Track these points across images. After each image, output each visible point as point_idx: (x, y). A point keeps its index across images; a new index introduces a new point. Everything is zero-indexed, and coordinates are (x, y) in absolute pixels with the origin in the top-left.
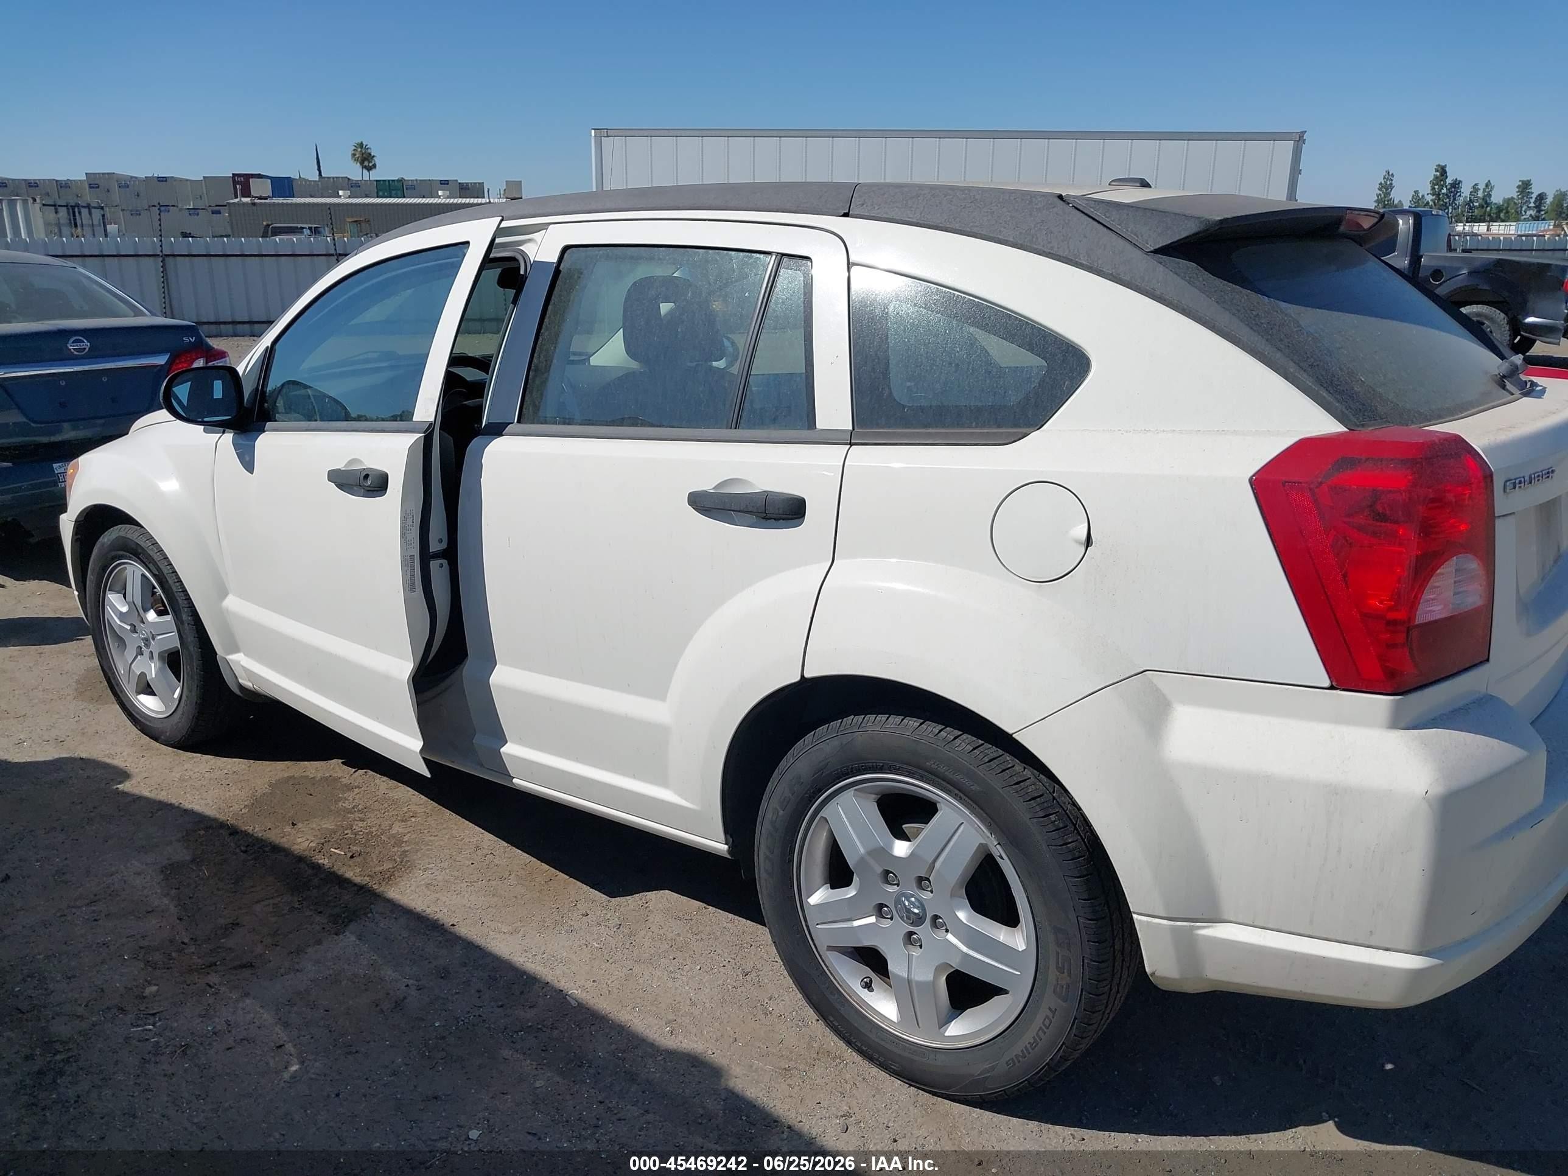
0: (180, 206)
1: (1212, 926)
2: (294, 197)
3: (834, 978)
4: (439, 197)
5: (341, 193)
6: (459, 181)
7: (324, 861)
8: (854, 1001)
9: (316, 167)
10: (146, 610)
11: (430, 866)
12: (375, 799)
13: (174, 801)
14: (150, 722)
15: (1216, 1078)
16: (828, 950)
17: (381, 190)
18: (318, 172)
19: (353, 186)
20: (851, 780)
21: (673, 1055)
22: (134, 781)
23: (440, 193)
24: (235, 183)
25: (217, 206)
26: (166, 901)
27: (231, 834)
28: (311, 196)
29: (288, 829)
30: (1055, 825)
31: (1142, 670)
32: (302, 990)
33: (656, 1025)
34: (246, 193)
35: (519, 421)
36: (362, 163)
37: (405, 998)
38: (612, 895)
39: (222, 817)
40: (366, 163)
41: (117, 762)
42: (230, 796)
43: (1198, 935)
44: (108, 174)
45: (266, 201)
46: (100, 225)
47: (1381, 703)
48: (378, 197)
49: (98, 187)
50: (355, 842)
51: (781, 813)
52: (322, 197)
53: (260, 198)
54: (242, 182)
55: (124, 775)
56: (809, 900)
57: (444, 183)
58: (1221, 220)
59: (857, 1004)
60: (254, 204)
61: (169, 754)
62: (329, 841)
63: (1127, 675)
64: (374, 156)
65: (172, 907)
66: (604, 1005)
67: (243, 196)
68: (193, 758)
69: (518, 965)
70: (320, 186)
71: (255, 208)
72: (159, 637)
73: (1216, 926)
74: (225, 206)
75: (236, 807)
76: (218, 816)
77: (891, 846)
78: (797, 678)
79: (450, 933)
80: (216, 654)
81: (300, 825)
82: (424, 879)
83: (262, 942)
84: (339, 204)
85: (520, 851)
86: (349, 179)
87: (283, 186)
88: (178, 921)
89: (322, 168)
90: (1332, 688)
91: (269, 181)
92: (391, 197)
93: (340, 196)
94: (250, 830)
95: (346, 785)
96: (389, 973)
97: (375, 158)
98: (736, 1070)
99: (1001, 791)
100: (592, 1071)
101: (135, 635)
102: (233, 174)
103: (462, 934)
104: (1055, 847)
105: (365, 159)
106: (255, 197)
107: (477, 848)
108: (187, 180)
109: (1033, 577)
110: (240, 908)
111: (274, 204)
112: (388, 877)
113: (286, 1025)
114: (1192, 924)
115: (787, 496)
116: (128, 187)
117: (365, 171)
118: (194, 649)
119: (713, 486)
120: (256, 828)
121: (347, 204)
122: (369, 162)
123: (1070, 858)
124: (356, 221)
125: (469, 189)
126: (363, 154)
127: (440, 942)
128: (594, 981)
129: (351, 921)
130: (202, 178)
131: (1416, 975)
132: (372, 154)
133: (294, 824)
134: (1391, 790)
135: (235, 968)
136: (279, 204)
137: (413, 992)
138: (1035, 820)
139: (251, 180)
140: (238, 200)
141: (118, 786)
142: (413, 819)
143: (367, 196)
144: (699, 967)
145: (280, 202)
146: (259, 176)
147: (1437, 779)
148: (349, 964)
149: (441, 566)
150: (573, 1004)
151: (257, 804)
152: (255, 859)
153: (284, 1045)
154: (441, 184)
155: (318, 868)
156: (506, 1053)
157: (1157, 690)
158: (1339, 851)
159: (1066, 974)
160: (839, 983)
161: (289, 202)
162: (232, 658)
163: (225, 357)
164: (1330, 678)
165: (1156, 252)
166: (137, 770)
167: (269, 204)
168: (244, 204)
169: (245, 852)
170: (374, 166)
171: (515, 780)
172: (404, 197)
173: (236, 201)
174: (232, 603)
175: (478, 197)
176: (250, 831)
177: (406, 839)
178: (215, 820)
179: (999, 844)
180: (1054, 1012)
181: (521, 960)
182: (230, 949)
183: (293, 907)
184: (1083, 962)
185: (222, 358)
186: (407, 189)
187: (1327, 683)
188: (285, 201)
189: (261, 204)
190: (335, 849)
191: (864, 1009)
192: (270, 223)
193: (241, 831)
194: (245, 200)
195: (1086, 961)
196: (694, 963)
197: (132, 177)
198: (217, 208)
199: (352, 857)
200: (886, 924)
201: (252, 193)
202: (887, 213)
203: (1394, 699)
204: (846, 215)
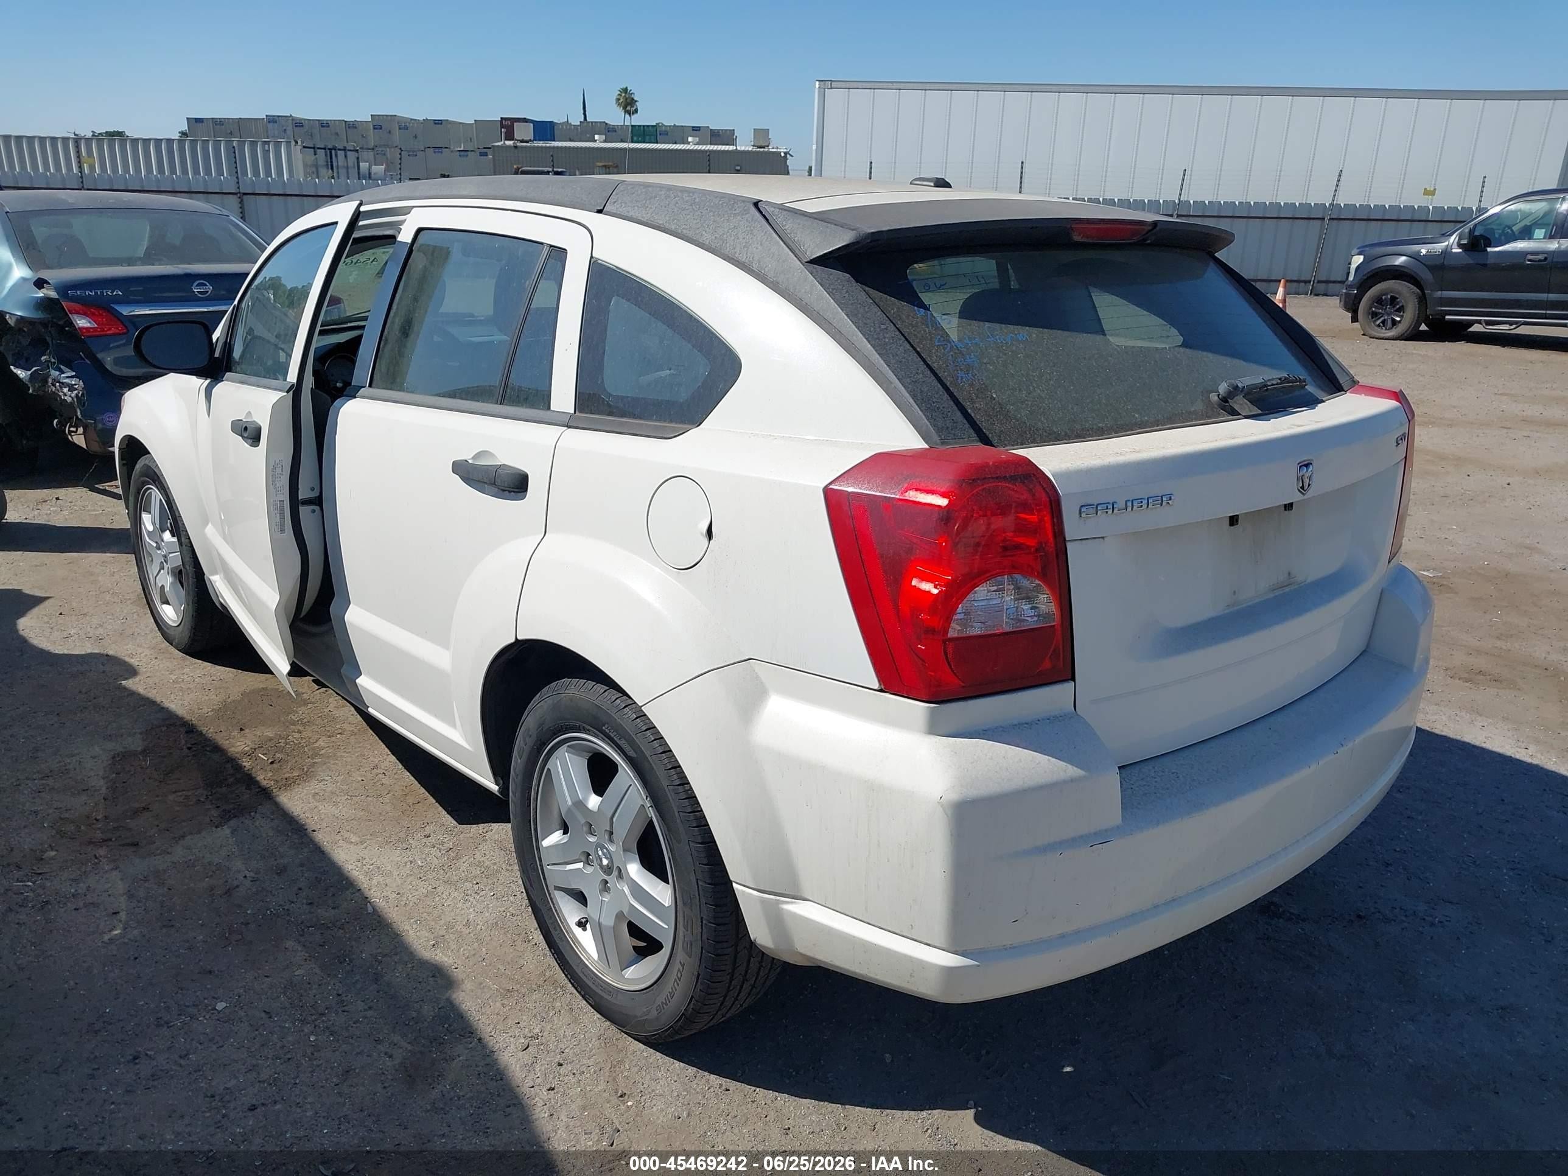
0: (452, 147)
1: (794, 902)
2: (554, 141)
3: (558, 914)
4: (689, 143)
5: (597, 137)
6: (711, 128)
7: (247, 764)
8: (570, 937)
9: (582, 112)
10: (163, 531)
11: (326, 778)
12: (320, 715)
13: (158, 700)
14: (168, 629)
15: (887, 1055)
16: (555, 889)
17: (635, 136)
18: (583, 116)
19: (610, 131)
20: (563, 737)
21: (424, 964)
22: (137, 679)
23: (690, 139)
24: (502, 126)
25: (485, 148)
26: (102, 782)
27: (187, 732)
28: (571, 140)
29: (235, 733)
30: (687, 793)
31: (747, 658)
32: (161, 869)
33: (425, 937)
34: (510, 136)
35: (370, 386)
36: (625, 108)
37: (237, 886)
38: (461, 822)
39: (188, 717)
40: (628, 108)
41: (133, 661)
42: (205, 700)
43: (782, 909)
44: (391, 116)
45: (528, 144)
46: (354, 167)
47: (918, 709)
48: (632, 142)
49: (381, 129)
50: (281, 750)
51: (519, 760)
52: (580, 141)
53: (522, 141)
54: (508, 126)
55: (132, 672)
56: (543, 843)
57: (696, 129)
58: (873, 233)
59: (572, 941)
60: (516, 147)
61: (177, 659)
62: (262, 747)
63: (732, 662)
64: (636, 101)
65: (104, 789)
66: (394, 915)
67: (506, 139)
68: (195, 663)
69: (345, 872)
70: (579, 130)
71: (516, 151)
72: (171, 555)
73: (798, 903)
74: (490, 148)
75: (205, 710)
76: (185, 716)
77: (586, 798)
78: (513, 640)
79: (309, 837)
80: (204, 574)
81: (247, 731)
82: (316, 788)
83: (158, 826)
84: (593, 148)
85: (409, 774)
86: (606, 124)
87: (545, 130)
88: (103, 801)
89: (587, 113)
90: (881, 691)
91: (532, 125)
92: (644, 142)
93: (596, 141)
94: (204, 730)
95: (305, 700)
96: (238, 864)
97: (637, 103)
98: (468, 985)
99: (649, 758)
100: (348, 968)
101: (159, 552)
102: (501, 118)
103: (317, 840)
104: (685, 814)
105: (628, 103)
106: (518, 141)
107: (376, 767)
108: (461, 123)
109: (674, 564)
110: (157, 796)
111: (534, 147)
112: (288, 784)
113: (131, 896)
114: (778, 898)
115: (518, 472)
116: (407, 129)
117: (627, 116)
118: (190, 569)
119: (472, 456)
120: (209, 731)
121: (601, 149)
122: (632, 107)
123: (695, 825)
124: (605, 166)
125: (719, 136)
126: (626, 99)
127: (295, 844)
128: (398, 894)
129: (235, 817)
130: (473, 122)
131: (950, 972)
132: (635, 99)
133: (241, 729)
134: (913, 792)
135: (124, 845)
136: (538, 147)
137: (248, 883)
138: (672, 787)
139: (515, 124)
140: (502, 143)
141: (123, 682)
142: (339, 736)
143: (622, 141)
144: (492, 894)
145: (540, 145)
146: (525, 120)
147: (953, 787)
148: (211, 853)
149: (314, 511)
150: (369, 909)
151: (224, 711)
152: (194, 756)
153: (118, 913)
154: (693, 130)
155: (239, 768)
156: (290, 944)
157: (757, 677)
158: (879, 845)
159: (689, 932)
160: (560, 920)
161: (548, 145)
162: (212, 578)
163: (340, 303)
164: (879, 681)
165: (813, 262)
166: (144, 670)
167: (530, 147)
168: (509, 147)
169: (189, 748)
170: (636, 111)
171: (370, 710)
172: (657, 143)
173: (500, 144)
174: (210, 530)
175: (727, 145)
176: (204, 732)
177: (323, 752)
178: (182, 718)
179: (651, 806)
180: (683, 966)
181: (350, 867)
182: (130, 829)
183: (199, 800)
184: (702, 922)
185: (337, 304)
186: (660, 134)
187: (876, 686)
188: (544, 145)
189: (522, 147)
190: (263, 754)
191: (577, 947)
192: (520, 166)
193: (197, 731)
194: (508, 143)
195: (704, 922)
196: (491, 890)
197: (412, 119)
198: (485, 150)
199: (272, 763)
200: (589, 870)
201: (515, 137)
202: (628, 212)
203: (928, 707)
204: (600, 211)
